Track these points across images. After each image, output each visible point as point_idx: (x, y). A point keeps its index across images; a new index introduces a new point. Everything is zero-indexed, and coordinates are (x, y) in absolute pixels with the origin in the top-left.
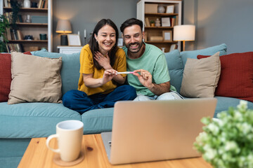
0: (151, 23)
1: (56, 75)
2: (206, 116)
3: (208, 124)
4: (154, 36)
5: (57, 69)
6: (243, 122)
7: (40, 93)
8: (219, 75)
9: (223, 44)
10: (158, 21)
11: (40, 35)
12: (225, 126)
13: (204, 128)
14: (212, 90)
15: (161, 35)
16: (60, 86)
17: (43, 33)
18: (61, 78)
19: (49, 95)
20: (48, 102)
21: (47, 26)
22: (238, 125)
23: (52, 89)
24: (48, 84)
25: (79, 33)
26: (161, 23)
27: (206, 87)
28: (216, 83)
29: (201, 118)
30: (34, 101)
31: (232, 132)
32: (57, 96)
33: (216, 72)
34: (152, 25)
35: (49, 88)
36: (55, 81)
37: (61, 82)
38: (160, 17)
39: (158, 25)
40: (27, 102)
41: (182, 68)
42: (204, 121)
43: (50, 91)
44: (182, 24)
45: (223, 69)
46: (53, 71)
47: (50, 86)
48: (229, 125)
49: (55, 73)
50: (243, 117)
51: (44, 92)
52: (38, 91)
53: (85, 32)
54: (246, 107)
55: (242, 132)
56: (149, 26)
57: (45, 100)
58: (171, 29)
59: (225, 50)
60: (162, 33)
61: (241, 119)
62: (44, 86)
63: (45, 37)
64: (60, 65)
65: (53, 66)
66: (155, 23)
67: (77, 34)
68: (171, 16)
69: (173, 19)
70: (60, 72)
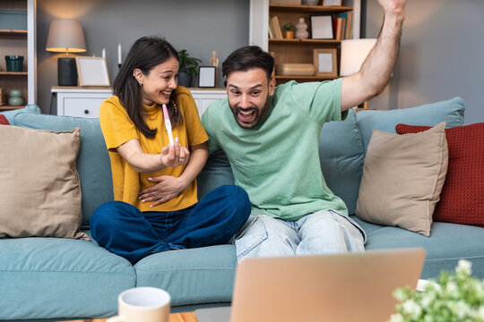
0: (285, 30)
1: (69, 173)
2: (402, 286)
3: (405, 301)
4: (290, 62)
5: (71, 157)
6: (458, 300)
7: (36, 216)
8: (444, 174)
9: (457, 99)
10: (302, 25)
11: (7, 58)
12: (431, 306)
13: (398, 307)
14: (426, 209)
15: (309, 59)
16: (79, 199)
17: (14, 52)
18: (80, 178)
19: (56, 220)
20: (53, 235)
21: (24, 36)
22: (450, 304)
23: (62, 206)
24: (53, 194)
25: (104, 52)
26: (309, 30)
27: (413, 202)
28: (438, 193)
29: (394, 288)
30: (25, 235)
31: (441, 315)
32: (74, 221)
33: (438, 168)
34: (289, 34)
35: (56, 204)
36: (67, 186)
37: (79, 187)
38: (309, 14)
39: (302, 34)
40: (8, 237)
41: (362, 152)
42: (399, 294)
43: (58, 211)
44: (362, 36)
45: (453, 159)
46: (61, 164)
47: (58, 198)
48: (438, 304)
49: (67, 168)
50: (460, 290)
51: (44, 214)
52: (33, 212)
53: (120, 48)
54: (468, 272)
55: (456, 316)
56: (280, 37)
57: (48, 232)
58: (334, 46)
59: (461, 112)
60: (311, 54)
61: (456, 294)
62: (44, 201)
63: (20, 63)
64: (76, 148)
65: (63, 151)
66: (294, 30)
67: (100, 55)
68: (334, 14)
69: (340, 20)
70: (76, 164)
